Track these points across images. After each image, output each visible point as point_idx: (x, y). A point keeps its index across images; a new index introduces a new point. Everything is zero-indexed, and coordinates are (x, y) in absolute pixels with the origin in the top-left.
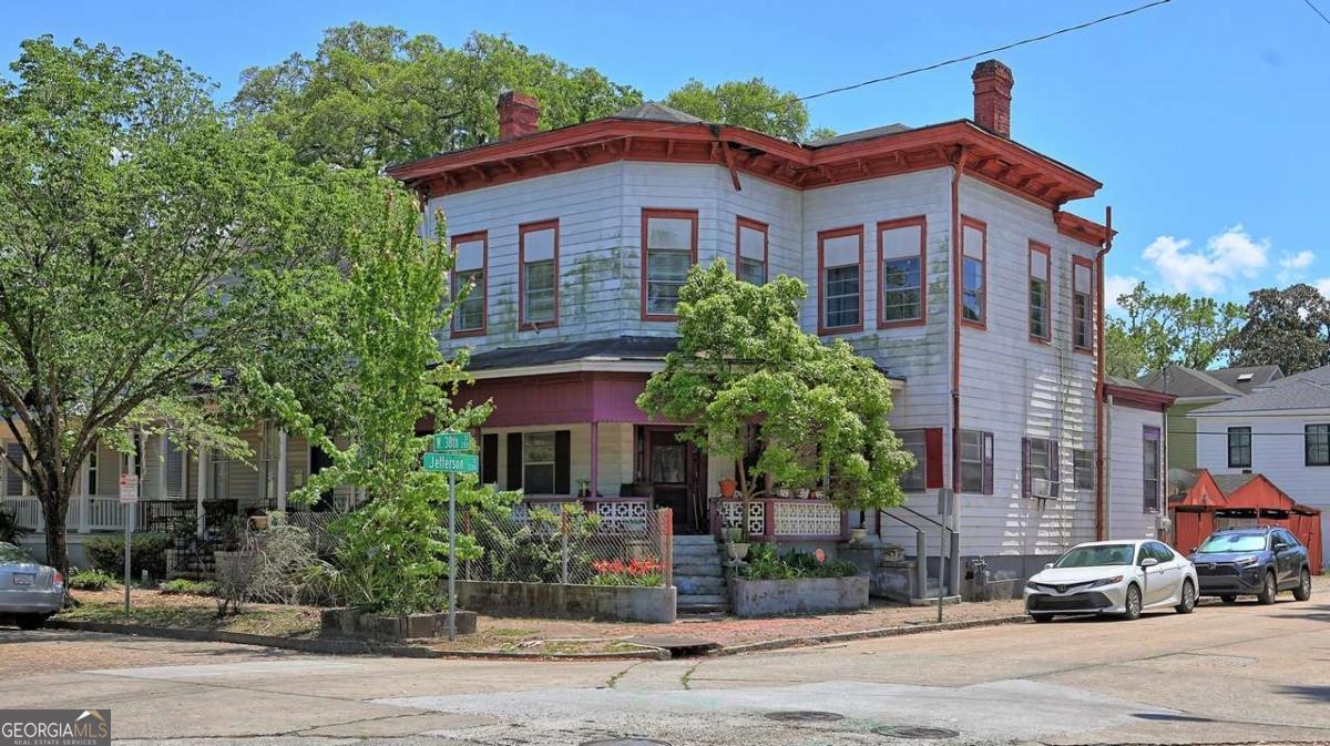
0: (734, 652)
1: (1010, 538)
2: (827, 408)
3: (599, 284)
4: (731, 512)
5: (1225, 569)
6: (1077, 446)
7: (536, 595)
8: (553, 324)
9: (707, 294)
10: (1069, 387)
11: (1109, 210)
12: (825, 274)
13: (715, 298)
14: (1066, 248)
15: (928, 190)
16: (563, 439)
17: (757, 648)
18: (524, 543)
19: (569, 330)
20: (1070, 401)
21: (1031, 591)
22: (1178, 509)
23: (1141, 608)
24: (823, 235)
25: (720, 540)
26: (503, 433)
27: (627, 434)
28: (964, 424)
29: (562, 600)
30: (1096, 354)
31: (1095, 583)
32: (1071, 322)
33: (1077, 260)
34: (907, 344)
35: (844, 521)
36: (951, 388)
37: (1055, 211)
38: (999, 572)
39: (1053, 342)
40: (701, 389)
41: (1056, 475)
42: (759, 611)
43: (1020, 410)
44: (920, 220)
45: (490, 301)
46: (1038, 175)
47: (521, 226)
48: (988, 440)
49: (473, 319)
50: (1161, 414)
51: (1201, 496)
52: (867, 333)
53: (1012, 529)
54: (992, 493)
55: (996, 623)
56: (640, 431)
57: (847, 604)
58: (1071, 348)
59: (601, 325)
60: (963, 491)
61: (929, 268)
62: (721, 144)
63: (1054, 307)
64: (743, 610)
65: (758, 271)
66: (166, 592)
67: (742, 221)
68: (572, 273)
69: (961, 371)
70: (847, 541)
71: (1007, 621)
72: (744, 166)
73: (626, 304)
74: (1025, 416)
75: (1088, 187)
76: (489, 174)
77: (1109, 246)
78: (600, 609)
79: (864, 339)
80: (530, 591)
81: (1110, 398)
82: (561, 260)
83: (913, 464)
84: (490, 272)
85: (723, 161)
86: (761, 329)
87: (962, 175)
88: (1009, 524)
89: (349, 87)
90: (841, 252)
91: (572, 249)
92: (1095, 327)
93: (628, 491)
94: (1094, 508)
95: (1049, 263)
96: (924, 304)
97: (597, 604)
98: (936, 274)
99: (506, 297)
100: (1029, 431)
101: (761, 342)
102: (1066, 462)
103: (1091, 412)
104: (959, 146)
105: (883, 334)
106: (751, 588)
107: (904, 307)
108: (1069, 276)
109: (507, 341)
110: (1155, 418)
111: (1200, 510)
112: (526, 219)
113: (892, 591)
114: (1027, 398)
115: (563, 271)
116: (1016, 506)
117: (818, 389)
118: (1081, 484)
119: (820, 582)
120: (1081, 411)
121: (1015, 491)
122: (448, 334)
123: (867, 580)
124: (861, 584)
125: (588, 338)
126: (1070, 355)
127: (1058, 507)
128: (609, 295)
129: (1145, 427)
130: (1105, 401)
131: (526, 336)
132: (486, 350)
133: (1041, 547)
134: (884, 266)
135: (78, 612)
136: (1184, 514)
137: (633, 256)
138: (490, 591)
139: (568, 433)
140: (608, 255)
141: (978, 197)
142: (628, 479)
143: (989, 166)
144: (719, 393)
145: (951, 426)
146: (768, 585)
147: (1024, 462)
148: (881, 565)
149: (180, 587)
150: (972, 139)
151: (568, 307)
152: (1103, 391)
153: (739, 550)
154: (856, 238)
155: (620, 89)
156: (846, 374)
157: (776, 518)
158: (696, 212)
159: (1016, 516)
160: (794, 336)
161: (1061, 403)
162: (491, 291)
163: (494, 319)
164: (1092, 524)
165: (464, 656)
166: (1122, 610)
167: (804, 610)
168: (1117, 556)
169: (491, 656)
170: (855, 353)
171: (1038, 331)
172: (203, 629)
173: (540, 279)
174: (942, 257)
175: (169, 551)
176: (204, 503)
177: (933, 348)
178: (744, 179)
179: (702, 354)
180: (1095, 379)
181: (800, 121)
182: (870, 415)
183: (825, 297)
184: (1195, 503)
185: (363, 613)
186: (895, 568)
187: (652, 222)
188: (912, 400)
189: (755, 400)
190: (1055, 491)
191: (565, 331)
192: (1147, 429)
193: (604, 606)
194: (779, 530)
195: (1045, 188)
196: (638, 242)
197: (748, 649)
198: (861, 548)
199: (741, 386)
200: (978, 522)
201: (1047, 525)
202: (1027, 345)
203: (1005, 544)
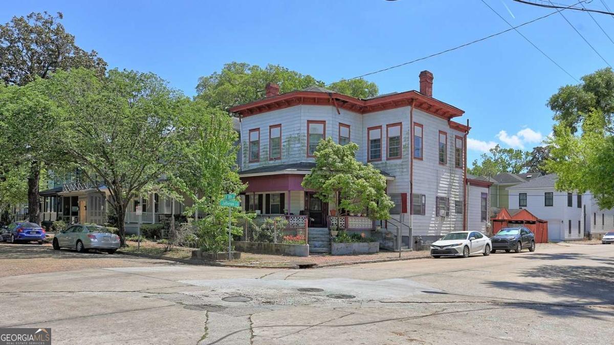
0: (322, 267)
1: (431, 230)
2: (362, 186)
3: (293, 145)
4: (334, 221)
5: (504, 241)
6: (456, 199)
7: (266, 247)
8: (279, 158)
9: (325, 148)
10: (454, 179)
11: (468, 120)
12: (370, 142)
13: (327, 150)
14: (452, 133)
15: (403, 114)
16: (282, 196)
17: (330, 266)
18: (263, 230)
19: (285, 160)
20: (454, 184)
21: (432, 248)
22: (495, 221)
23: (469, 254)
24: (369, 129)
25: (330, 230)
26: (264, 194)
27: (302, 194)
28: (413, 192)
29: (274, 248)
30: (464, 168)
31: (453, 245)
32: (454, 157)
33: (457, 137)
34: (396, 165)
35: (374, 224)
36: (410, 179)
37: (449, 121)
38: (428, 241)
39: (448, 165)
40: (321, 180)
41: (448, 209)
42: (339, 253)
43: (435, 187)
44: (400, 124)
45: (261, 151)
46: (441, 109)
47: (270, 126)
48: (423, 197)
49: (255, 157)
50: (488, 189)
51: (503, 216)
52: (383, 161)
53: (432, 227)
54: (425, 214)
55: (420, 258)
56: (306, 193)
57: (371, 251)
58: (454, 167)
59: (295, 159)
60: (415, 214)
61: (403, 140)
62: (333, 99)
63: (448, 152)
64: (332, 253)
65: (347, 141)
66: (159, 243)
67: (341, 124)
68: (286, 142)
69: (413, 174)
70: (375, 231)
71: (424, 258)
72: (342, 107)
73: (302, 152)
74: (437, 189)
75: (460, 113)
76: (260, 109)
77: (468, 132)
78: (286, 252)
79: (382, 163)
80: (264, 245)
81: (469, 183)
82: (282, 137)
83: (394, 205)
84: (261, 141)
85: (334, 105)
86: (342, 161)
87: (414, 109)
88: (431, 225)
89: (230, 82)
90: (375, 135)
91: (285, 134)
92: (463, 160)
93: (302, 213)
94: (463, 220)
95: (446, 138)
96: (401, 152)
97: (285, 250)
98: (405, 142)
99: (265, 150)
100: (439, 194)
101: (342, 164)
102: (452, 205)
103: (462, 188)
104: (412, 99)
105: (388, 162)
106: (336, 246)
107: (395, 153)
108: (454, 142)
109: (266, 164)
110: (486, 190)
111: (502, 221)
112: (272, 124)
113: (389, 247)
114: (438, 183)
115: (282, 141)
116: (434, 219)
117: (360, 180)
118: (457, 212)
119: (361, 244)
120: (458, 188)
121: (433, 214)
122: (248, 161)
123: (379, 243)
124: (376, 245)
125: (290, 163)
126: (454, 169)
127: (449, 220)
128: (296, 149)
130: (467, 184)
131: (271, 162)
132: (259, 167)
133: (443, 233)
134: (389, 139)
135: (127, 249)
136: (496, 222)
137: (304, 136)
138: (252, 245)
139: (284, 194)
140: (296, 136)
141: (420, 116)
142: (303, 209)
143: (424, 106)
144: (327, 181)
145: (410, 193)
146: (342, 245)
147: (437, 205)
148: (385, 239)
149: (163, 242)
150: (417, 97)
151: (284, 153)
152: (466, 181)
153: (335, 233)
154: (380, 130)
155: (317, 82)
156: (370, 175)
157: (349, 223)
158: (325, 121)
159: (434, 222)
160: (352, 162)
161: (451, 185)
162: (261, 148)
163: (262, 157)
164: (462, 225)
165: (231, 266)
166: (462, 254)
167: (355, 253)
168: (464, 236)
169: (240, 267)
170: (374, 168)
171: (442, 161)
172: (159, 255)
173: (276, 144)
174: (407, 136)
175: (162, 230)
176: (174, 215)
177: (404, 167)
178: (341, 111)
179: (324, 168)
180: (463, 177)
181: (376, 91)
182: (378, 189)
183: (370, 149)
184: (500, 218)
185: (203, 251)
186: (389, 239)
187: (310, 124)
188: (397, 184)
189: (339, 183)
190: (447, 214)
191: (283, 161)
192: (482, 194)
193: (287, 251)
194: (350, 226)
195: (445, 113)
196: (306, 132)
197: (327, 266)
198: (379, 232)
199: (335, 179)
200: (419, 224)
201: (445, 226)
202: (438, 165)
203: (429, 232)
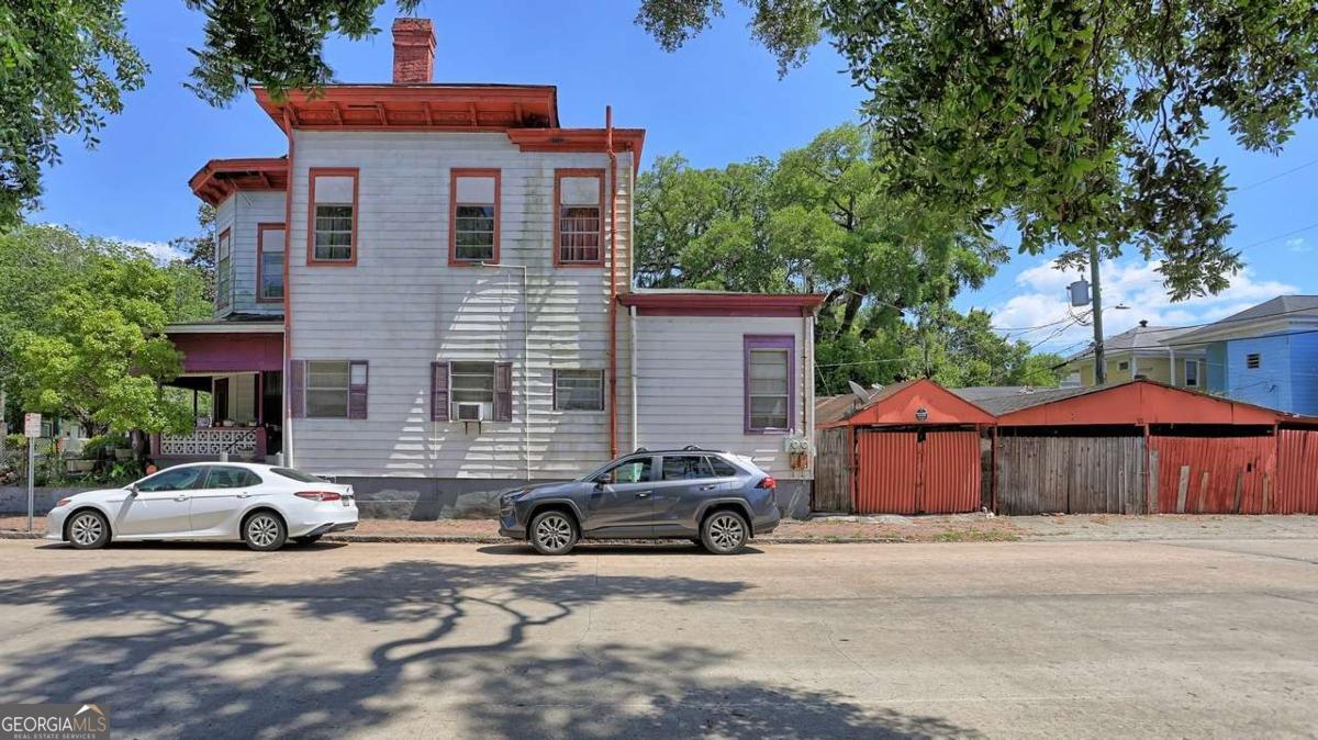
1: (403, 461)
6: (563, 366)
14: (541, 164)
20: (543, 319)
28: (310, 355)
30: (609, 265)
32: (549, 236)
33: (564, 173)
37: (507, 132)
39: (507, 261)
41: (508, 397)
43: (428, 335)
46: (423, 104)
48: (356, 369)
50: (796, 319)
53: (406, 452)
54: (365, 417)
58: (549, 264)
60: (309, 416)
62: (217, 177)
63: (510, 226)
69: (298, 307)
74: (438, 340)
75: (526, 95)
81: (633, 309)
88: (398, 447)
92: (609, 237)
94: (604, 430)
95: (499, 186)
100: (448, 355)
102: (533, 385)
104: (283, 110)
108: (547, 191)
110: (778, 325)
114: (445, 322)
116: (418, 429)
118: (570, 405)
121: (416, 415)
126: (547, 272)
127: (512, 430)
129: (745, 336)
130: (628, 313)
143: (351, 115)
147: (433, 386)
150: (288, 100)
152: (619, 303)
159: (421, 439)
161: (524, 321)
164: (599, 448)
171: (471, 254)
180: (608, 292)
192: (752, 338)
195: (467, 114)
200: (337, 445)
201: (490, 448)
202: (447, 271)
203: (390, 466)
